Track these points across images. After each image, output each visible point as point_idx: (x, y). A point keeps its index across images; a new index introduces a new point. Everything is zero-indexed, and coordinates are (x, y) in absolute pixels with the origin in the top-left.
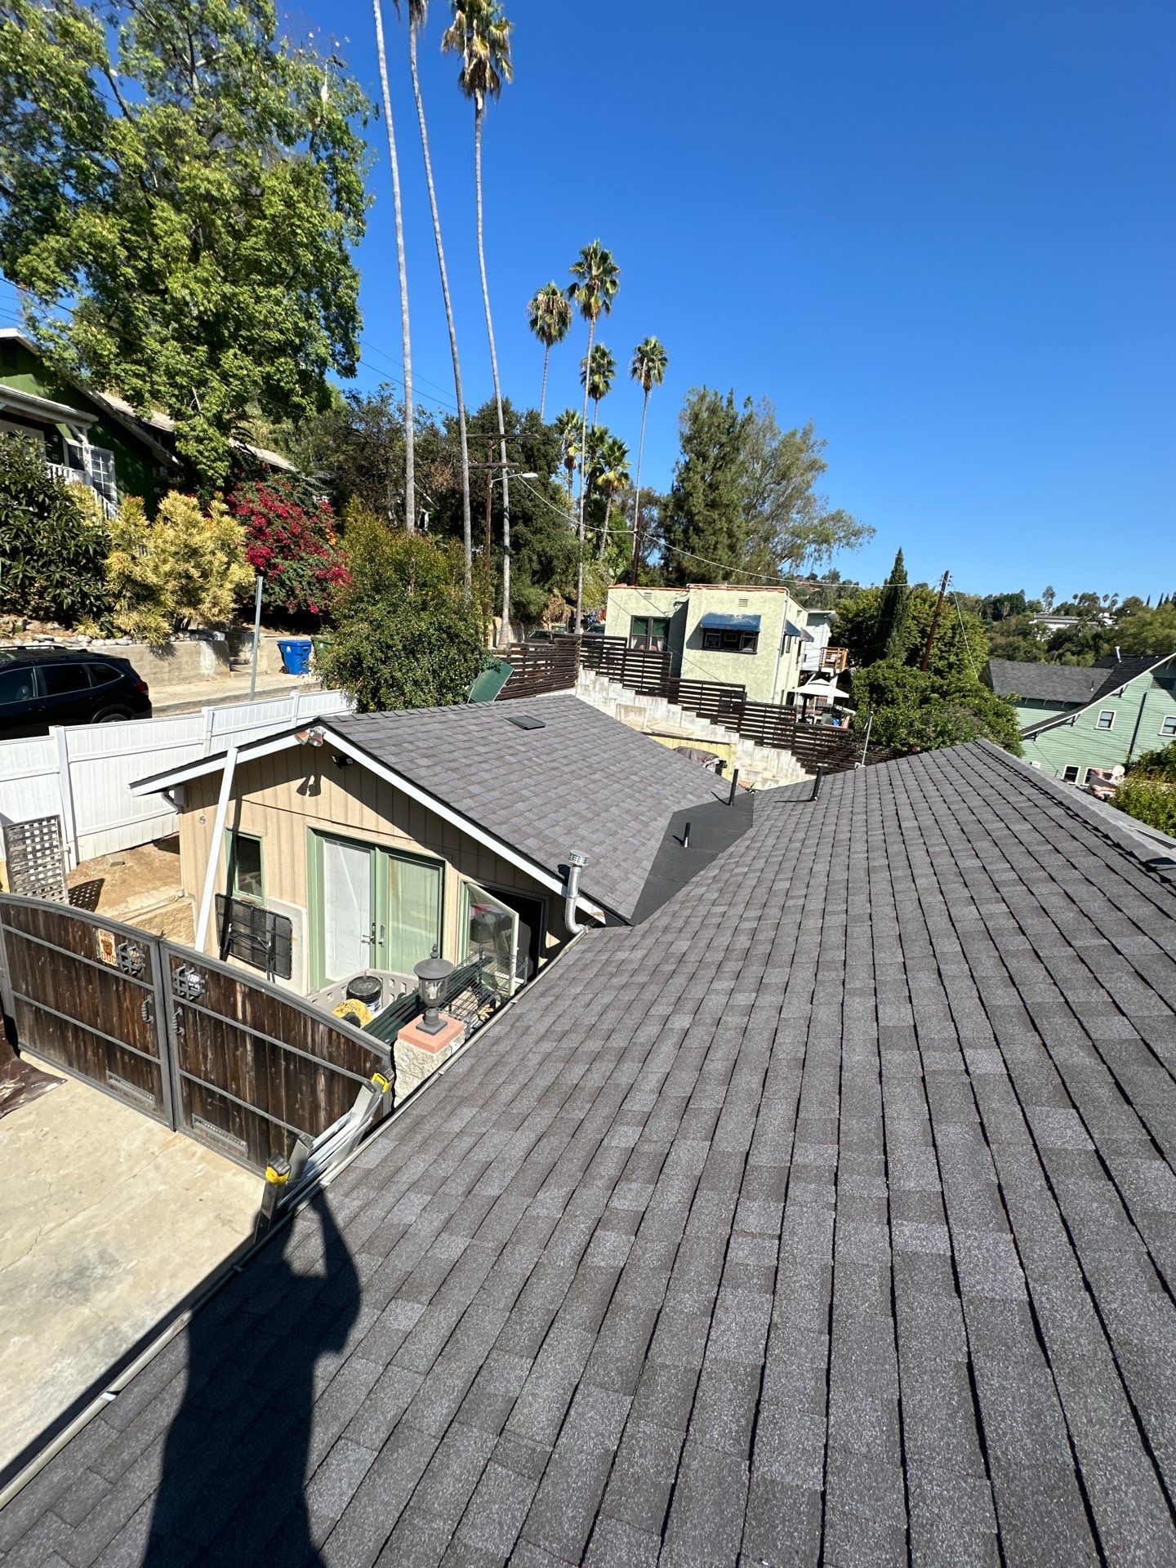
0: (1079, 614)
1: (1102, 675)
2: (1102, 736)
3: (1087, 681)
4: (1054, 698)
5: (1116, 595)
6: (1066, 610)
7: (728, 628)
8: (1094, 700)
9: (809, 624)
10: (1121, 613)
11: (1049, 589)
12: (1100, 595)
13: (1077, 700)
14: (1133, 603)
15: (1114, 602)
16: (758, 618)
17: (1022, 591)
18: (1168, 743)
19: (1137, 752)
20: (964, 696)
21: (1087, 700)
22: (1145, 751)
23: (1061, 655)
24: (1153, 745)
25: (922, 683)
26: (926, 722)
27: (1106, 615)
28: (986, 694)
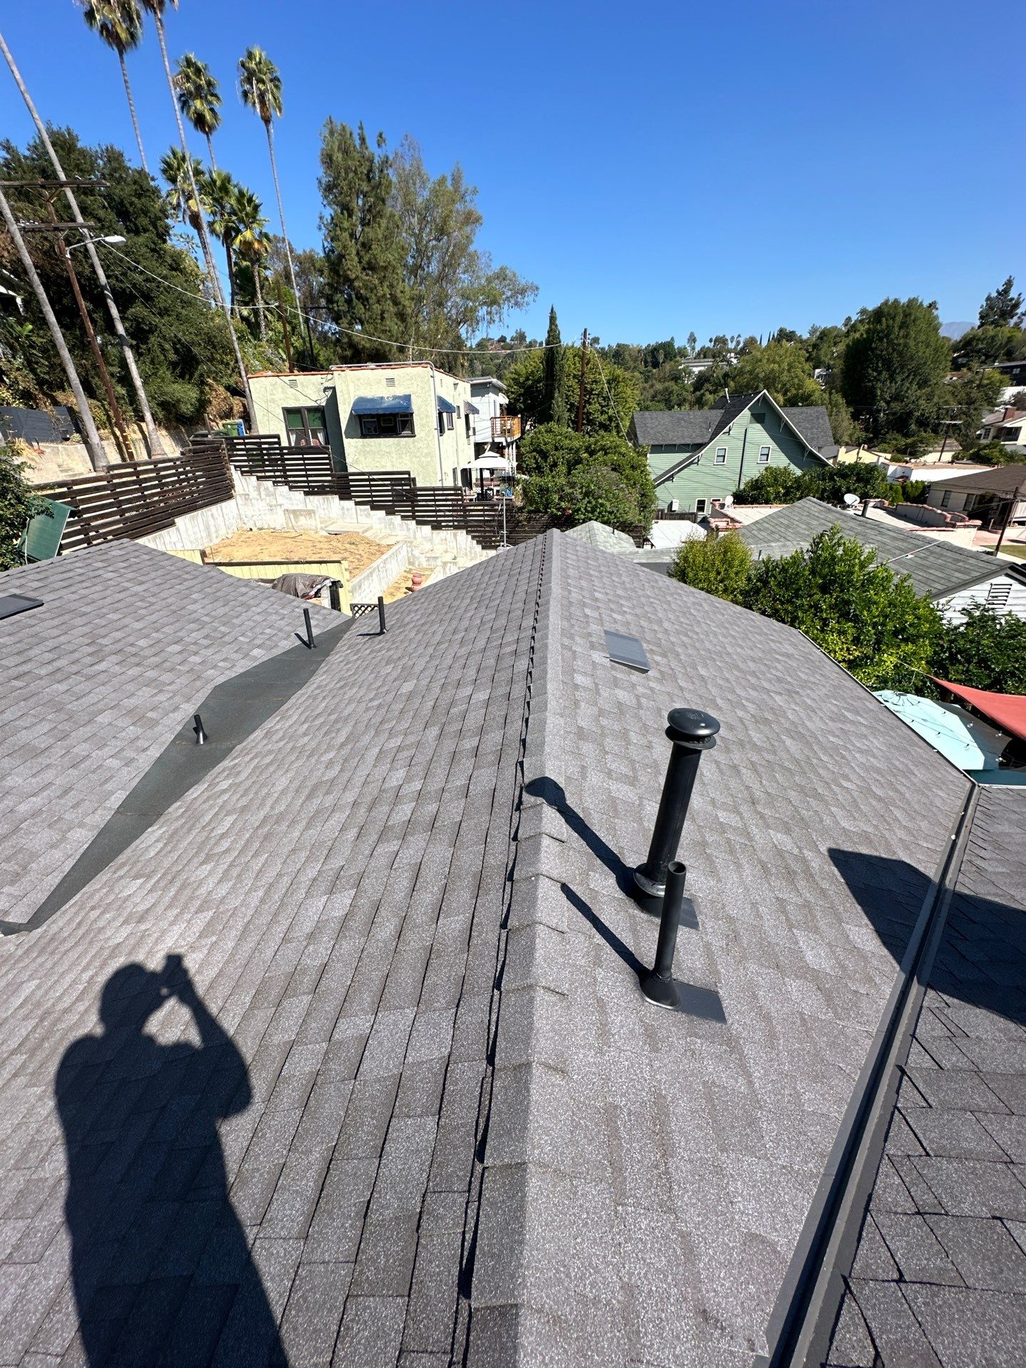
0: (714, 357)
1: (717, 415)
2: (719, 471)
3: (705, 423)
4: (683, 442)
5: (739, 336)
6: (704, 353)
7: (381, 412)
8: (711, 439)
9: (473, 395)
10: (741, 353)
11: (692, 335)
12: (728, 337)
13: (700, 441)
14: (751, 341)
15: (738, 343)
16: (408, 398)
17: (672, 339)
18: (762, 469)
19: (744, 481)
20: (606, 454)
21: (706, 440)
22: (748, 479)
23: (703, 395)
24: (753, 471)
25: (576, 444)
26: (573, 485)
27: (733, 355)
28: (623, 450)
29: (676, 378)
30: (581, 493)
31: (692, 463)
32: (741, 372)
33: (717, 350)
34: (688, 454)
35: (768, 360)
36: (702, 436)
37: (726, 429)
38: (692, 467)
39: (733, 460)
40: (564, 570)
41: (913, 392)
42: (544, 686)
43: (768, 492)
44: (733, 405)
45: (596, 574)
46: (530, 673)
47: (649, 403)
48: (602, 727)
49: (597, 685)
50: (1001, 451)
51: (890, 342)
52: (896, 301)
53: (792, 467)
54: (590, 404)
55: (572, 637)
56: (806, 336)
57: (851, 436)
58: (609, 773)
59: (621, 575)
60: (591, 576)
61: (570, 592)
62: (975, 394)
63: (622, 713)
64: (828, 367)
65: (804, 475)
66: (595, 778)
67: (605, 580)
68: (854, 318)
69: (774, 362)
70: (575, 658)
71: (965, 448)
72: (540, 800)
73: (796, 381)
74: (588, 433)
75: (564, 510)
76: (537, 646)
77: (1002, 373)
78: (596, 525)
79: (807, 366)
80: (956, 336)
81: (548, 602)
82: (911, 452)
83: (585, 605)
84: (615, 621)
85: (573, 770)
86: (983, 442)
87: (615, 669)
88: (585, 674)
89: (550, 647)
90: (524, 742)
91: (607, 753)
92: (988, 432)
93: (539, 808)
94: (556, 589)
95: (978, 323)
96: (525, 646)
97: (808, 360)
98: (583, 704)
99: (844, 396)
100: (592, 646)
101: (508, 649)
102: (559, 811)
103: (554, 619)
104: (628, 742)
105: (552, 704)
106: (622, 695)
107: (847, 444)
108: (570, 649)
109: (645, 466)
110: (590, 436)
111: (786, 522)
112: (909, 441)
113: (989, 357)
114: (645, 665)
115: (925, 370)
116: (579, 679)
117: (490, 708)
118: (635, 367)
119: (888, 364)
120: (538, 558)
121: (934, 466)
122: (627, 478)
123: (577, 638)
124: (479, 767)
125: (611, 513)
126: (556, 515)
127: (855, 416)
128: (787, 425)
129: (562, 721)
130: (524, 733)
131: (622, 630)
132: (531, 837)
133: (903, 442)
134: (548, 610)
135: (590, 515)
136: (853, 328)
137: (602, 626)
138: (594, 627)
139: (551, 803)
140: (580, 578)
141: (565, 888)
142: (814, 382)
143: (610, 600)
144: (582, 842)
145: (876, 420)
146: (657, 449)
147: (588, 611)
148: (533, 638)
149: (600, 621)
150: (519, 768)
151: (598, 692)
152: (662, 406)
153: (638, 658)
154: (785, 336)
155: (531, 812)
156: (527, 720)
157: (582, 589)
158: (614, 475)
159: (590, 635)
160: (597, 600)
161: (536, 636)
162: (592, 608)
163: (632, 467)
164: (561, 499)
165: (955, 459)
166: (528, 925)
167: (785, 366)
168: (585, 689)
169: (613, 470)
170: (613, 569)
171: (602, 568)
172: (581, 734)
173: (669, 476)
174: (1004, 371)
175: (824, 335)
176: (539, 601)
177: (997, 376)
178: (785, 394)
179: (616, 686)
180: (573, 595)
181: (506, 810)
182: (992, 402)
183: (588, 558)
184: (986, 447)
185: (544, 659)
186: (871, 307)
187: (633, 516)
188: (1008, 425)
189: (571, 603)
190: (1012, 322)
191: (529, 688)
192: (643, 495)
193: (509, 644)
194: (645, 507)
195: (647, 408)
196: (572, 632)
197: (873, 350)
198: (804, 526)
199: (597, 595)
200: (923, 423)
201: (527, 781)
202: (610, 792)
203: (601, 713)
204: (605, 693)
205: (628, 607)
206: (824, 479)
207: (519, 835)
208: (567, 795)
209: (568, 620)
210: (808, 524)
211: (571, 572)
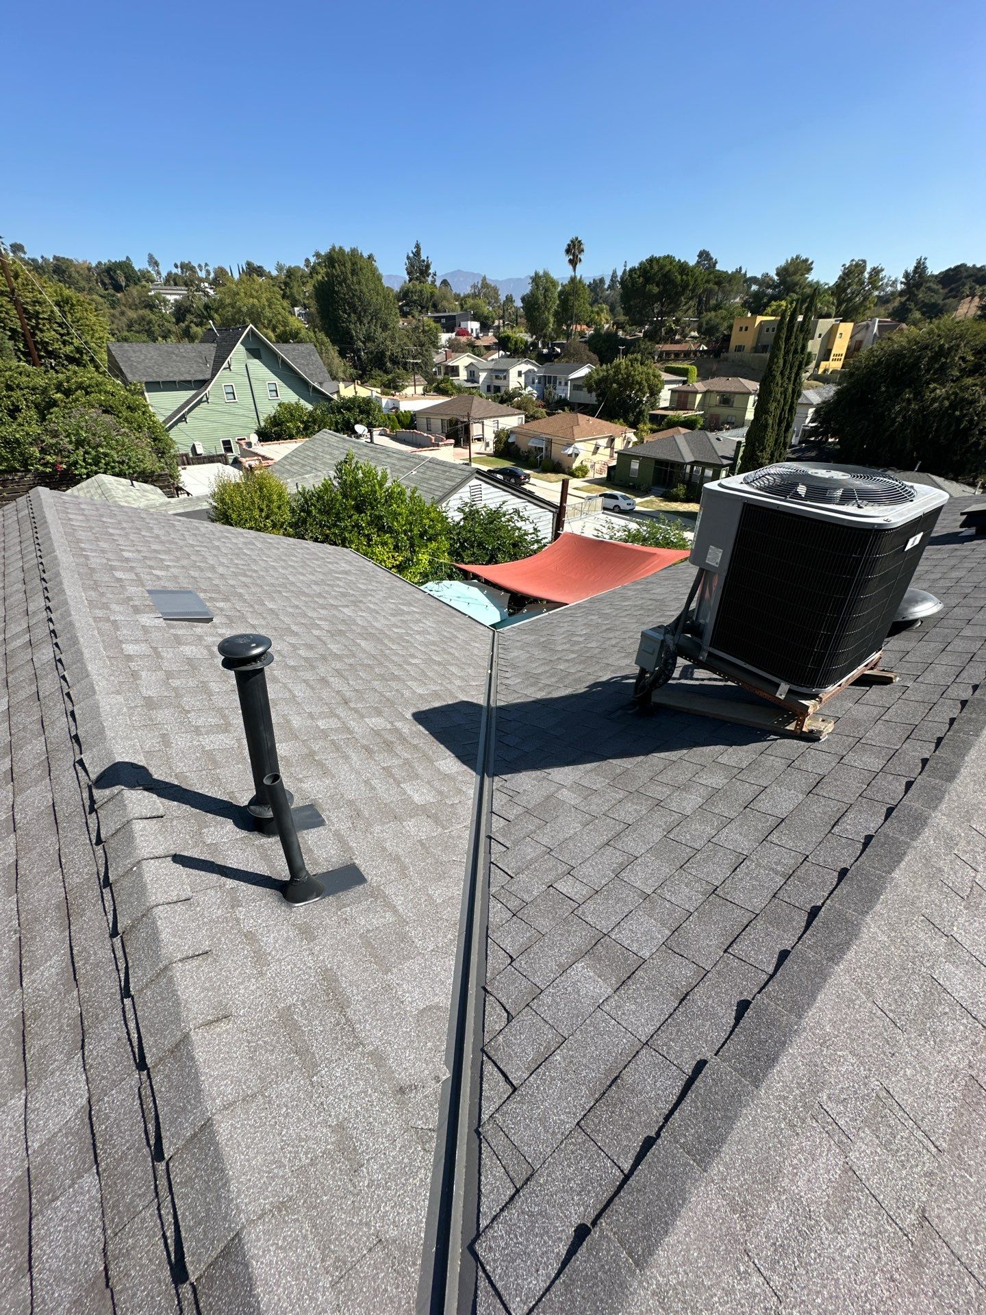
2: (232, 409)
3: (201, 358)
4: (182, 378)
5: (206, 265)
8: (213, 375)
11: (151, 256)
12: (195, 265)
14: (221, 272)
15: (208, 272)
18: (276, 405)
19: (261, 418)
20: (87, 393)
21: (208, 376)
22: (266, 416)
23: (188, 327)
24: (268, 409)
25: (41, 382)
26: (55, 434)
27: (206, 285)
28: (109, 388)
29: (150, 306)
30: (71, 442)
31: (200, 402)
32: (222, 305)
33: (186, 277)
34: (193, 392)
35: (245, 293)
36: (202, 372)
37: (225, 365)
38: (202, 405)
39: (244, 397)
40: (71, 533)
41: (380, 335)
42: (84, 668)
43: (288, 428)
44: (223, 339)
45: (118, 532)
46: (60, 660)
47: (126, 333)
48: (175, 689)
49: (155, 649)
50: (452, 384)
51: (348, 286)
52: (341, 248)
53: (302, 402)
54: (42, 331)
55: (105, 606)
56: (274, 273)
57: (344, 372)
58: (197, 730)
59: (152, 528)
60: (112, 535)
61: (87, 558)
62: (423, 338)
63: (194, 668)
64: (305, 307)
65: (315, 409)
66: (181, 741)
67: (132, 537)
68: (313, 260)
69: (252, 296)
70: (117, 628)
71: (430, 382)
72: (116, 789)
73: (280, 317)
74: (52, 368)
75: (53, 465)
76: (57, 627)
77: (435, 321)
78: (107, 479)
79: (286, 303)
80: (397, 288)
81: (58, 574)
82: (392, 386)
83: (112, 568)
84: (159, 578)
85: (152, 742)
86: (440, 377)
87: (173, 627)
88: (136, 641)
89: (77, 625)
90: (76, 739)
91: (189, 712)
92: (439, 368)
93: (119, 797)
94: (64, 557)
95: (407, 278)
96: (42, 632)
97: (284, 297)
98: (143, 674)
99: (327, 335)
100: (136, 610)
101: (19, 642)
102: (146, 789)
103: (73, 590)
104: (210, 694)
105: (101, 685)
106: (188, 650)
107: (344, 380)
108: (108, 620)
109: (145, 406)
110: (57, 372)
111: (312, 455)
112: (390, 377)
113: (424, 308)
114: (206, 613)
115: (383, 315)
116: (130, 649)
117: (14, 719)
118: (90, 289)
119: (354, 309)
120: (27, 526)
121: (413, 398)
122: (126, 420)
123: (114, 607)
124: (22, 790)
125: (122, 463)
126: (43, 472)
127: (342, 354)
128: (283, 360)
129: (120, 698)
130: (73, 728)
131: (171, 586)
132: (118, 831)
133: (386, 378)
134: (61, 583)
135: (94, 468)
136: (314, 271)
137: (143, 586)
138: (132, 590)
139: (132, 786)
140: (97, 539)
141: (178, 859)
142: (297, 320)
143: (145, 557)
144: (185, 806)
145: (359, 358)
146: (154, 386)
147: (119, 574)
148: (50, 620)
149: (139, 581)
150: (79, 768)
151: (159, 655)
152: (144, 337)
153: (198, 609)
154: (253, 271)
155: (110, 806)
156: (73, 714)
157: (103, 551)
158: (107, 418)
159: (130, 599)
160: (127, 560)
161: (53, 616)
162: (124, 570)
163: (129, 407)
164: (43, 451)
165: (426, 392)
166: (143, 916)
167: (264, 301)
168: (141, 657)
169: (105, 412)
170: (138, 524)
171: (125, 525)
172: (150, 703)
173: (180, 416)
174: (437, 320)
175: (291, 273)
176: (44, 576)
177: (433, 325)
178: (274, 330)
179: (179, 644)
180: (92, 560)
181: (77, 819)
182: (435, 344)
183: (102, 516)
184: (442, 381)
185: (74, 641)
186: (324, 251)
187: (151, 463)
188: (450, 364)
189: (93, 570)
190: (430, 279)
191: (64, 678)
192: (155, 440)
193: (16, 636)
194: (163, 453)
195: (126, 340)
196: (104, 600)
197: (337, 293)
198: (328, 457)
199: (126, 554)
200: (395, 362)
201: (93, 777)
202: (203, 747)
203: (169, 675)
204: (167, 654)
205: (173, 561)
206: (333, 413)
207: (103, 836)
208: (152, 770)
209: (95, 589)
210: (331, 454)
211: (81, 534)
